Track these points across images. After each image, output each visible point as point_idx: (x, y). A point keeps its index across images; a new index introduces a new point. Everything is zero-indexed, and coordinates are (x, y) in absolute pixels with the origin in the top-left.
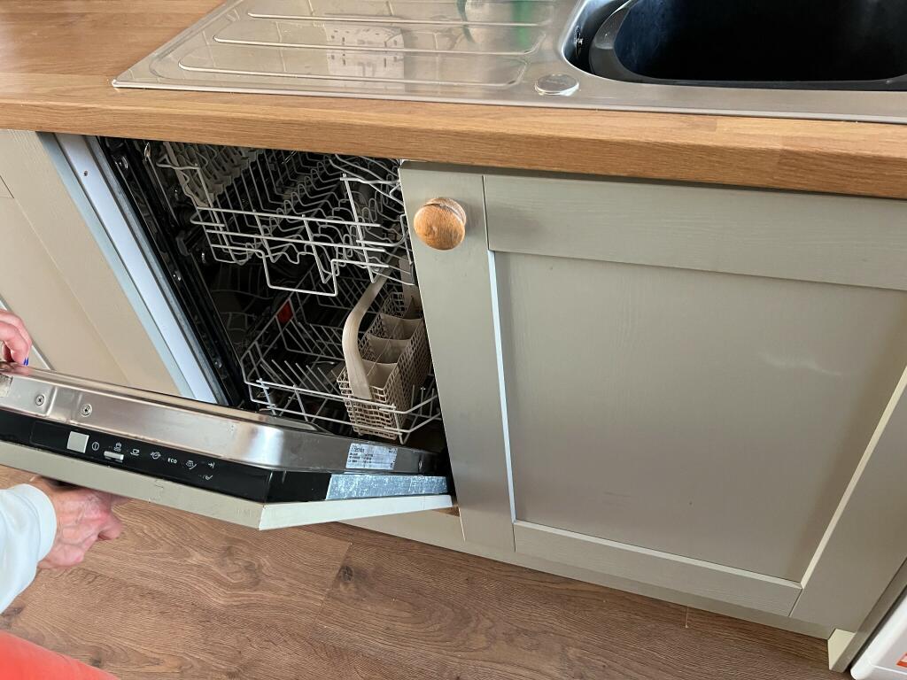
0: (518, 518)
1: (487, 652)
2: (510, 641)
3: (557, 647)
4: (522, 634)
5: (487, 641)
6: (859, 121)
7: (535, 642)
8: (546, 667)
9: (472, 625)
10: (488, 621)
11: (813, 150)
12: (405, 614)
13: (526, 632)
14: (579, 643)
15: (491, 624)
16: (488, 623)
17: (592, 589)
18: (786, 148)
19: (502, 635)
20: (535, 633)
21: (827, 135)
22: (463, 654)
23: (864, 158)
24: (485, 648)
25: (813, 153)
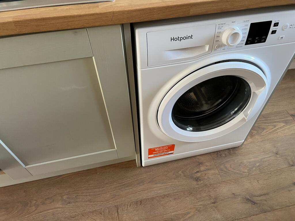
0: (26, 165)
1: (36, 211)
2: (43, 203)
3: (60, 198)
4: (47, 200)
5: (35, 208)
6: (40, 7)
7: (52, 200)
8: (57, 206)
9: (29, 205)
10: (35, 201)
11: (23, 19)
12: (3, 213)
13: (48, 198)
14: (67, 193)
15: (36, 201)
16: (35, 202)
17: (66, 175)
18: (14, 20)
19: (40, 203)
20: (52, 197)
21: (29, 13)
22: (27, 216)
23: (38, 19)
24: (36, 210)
25: (23, 20)
